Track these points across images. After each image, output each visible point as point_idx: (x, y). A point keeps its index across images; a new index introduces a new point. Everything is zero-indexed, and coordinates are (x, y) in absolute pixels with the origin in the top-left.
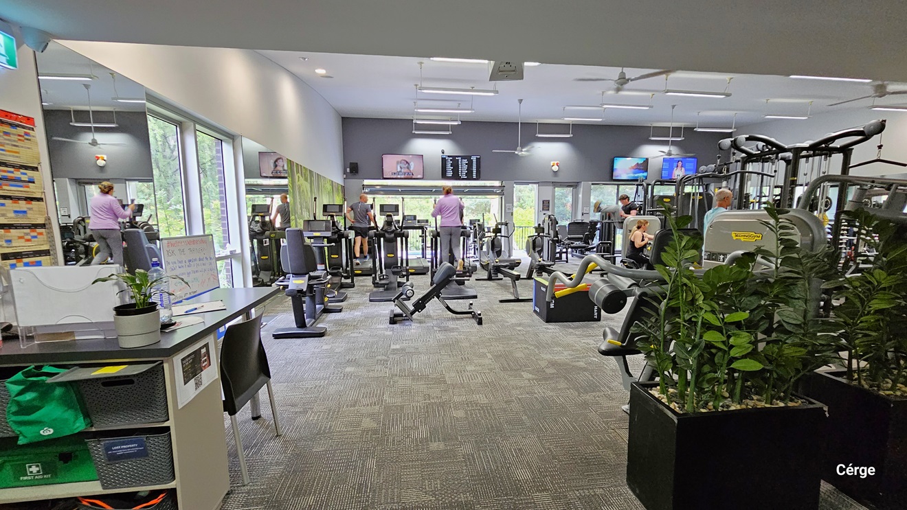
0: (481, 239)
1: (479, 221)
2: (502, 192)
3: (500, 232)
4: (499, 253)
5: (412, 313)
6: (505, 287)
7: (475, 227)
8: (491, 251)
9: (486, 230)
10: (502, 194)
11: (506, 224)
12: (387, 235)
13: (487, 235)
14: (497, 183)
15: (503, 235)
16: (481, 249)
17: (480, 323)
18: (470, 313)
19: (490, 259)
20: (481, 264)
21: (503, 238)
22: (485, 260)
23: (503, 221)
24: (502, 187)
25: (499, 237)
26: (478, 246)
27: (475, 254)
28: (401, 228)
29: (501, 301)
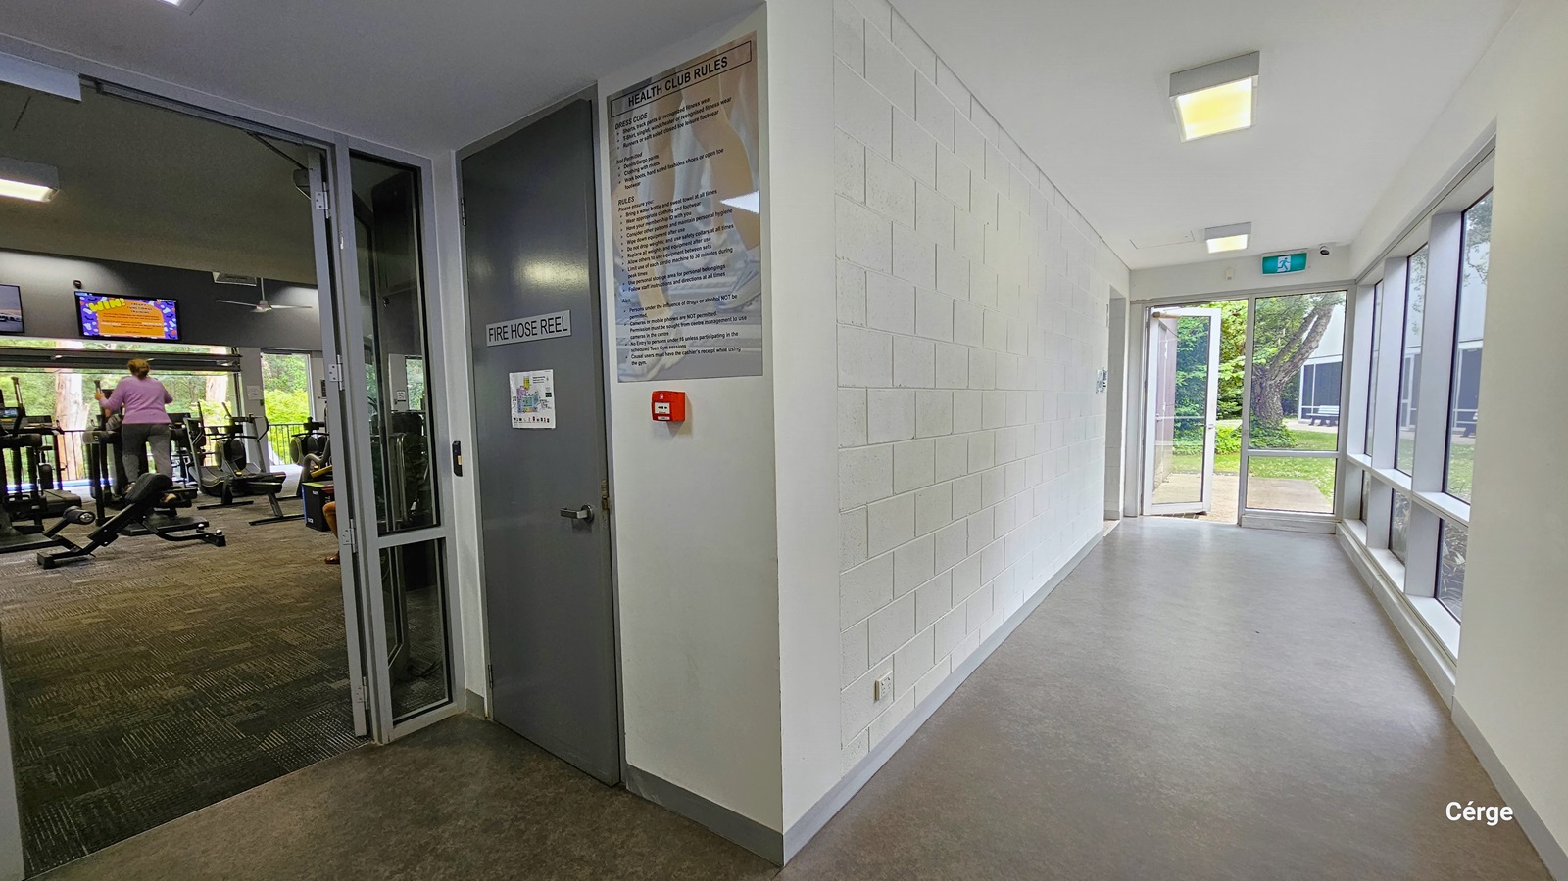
1: (189, 415)
2: (234, 365)
3: (241, 431)
4: (241, 464)
5: (92, 549)
7: (182, 425)
8: (223, 463)
10: (235, 368)
11: (252, 419)
13: (210, 438)
15: (246, 434)
16: (202, 463)
17: (222, 545)
18: (202, 537)
21: (246, 439)
22: (212, 480)
23: (244, 416)
24: (235, 357)
25: (238, 439)
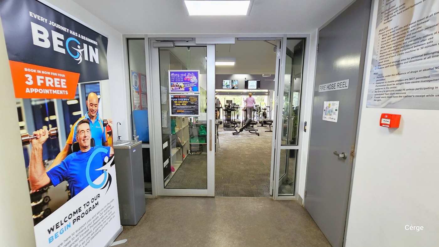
0: (259, 112)
1: (259, 105)
4: (266, 117)
5: (239, 132)
6: (267, 128)
7: (257, 108)
8: (263, 116)
9: (261, 109)
10: (268, 95)
11: (269, 107)
12: (228, 110)
13: (262, 111)
14: (267, 91)
16: (259, 116)
17: (259, 135)
18: (256, 133)
19: (262, 119)
20: (259, 122)
22: (261, 120)
23: (268, 105)
24: (269, 92)
26: (258, 115)
27: (257, 118)
28: (233, 108)
29: (265, 131)
